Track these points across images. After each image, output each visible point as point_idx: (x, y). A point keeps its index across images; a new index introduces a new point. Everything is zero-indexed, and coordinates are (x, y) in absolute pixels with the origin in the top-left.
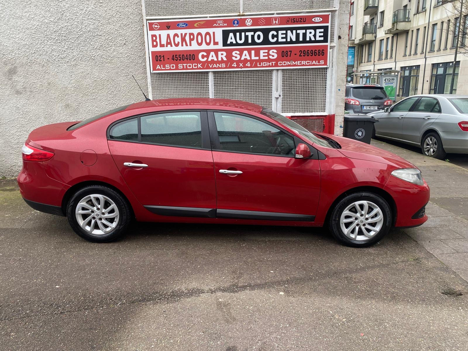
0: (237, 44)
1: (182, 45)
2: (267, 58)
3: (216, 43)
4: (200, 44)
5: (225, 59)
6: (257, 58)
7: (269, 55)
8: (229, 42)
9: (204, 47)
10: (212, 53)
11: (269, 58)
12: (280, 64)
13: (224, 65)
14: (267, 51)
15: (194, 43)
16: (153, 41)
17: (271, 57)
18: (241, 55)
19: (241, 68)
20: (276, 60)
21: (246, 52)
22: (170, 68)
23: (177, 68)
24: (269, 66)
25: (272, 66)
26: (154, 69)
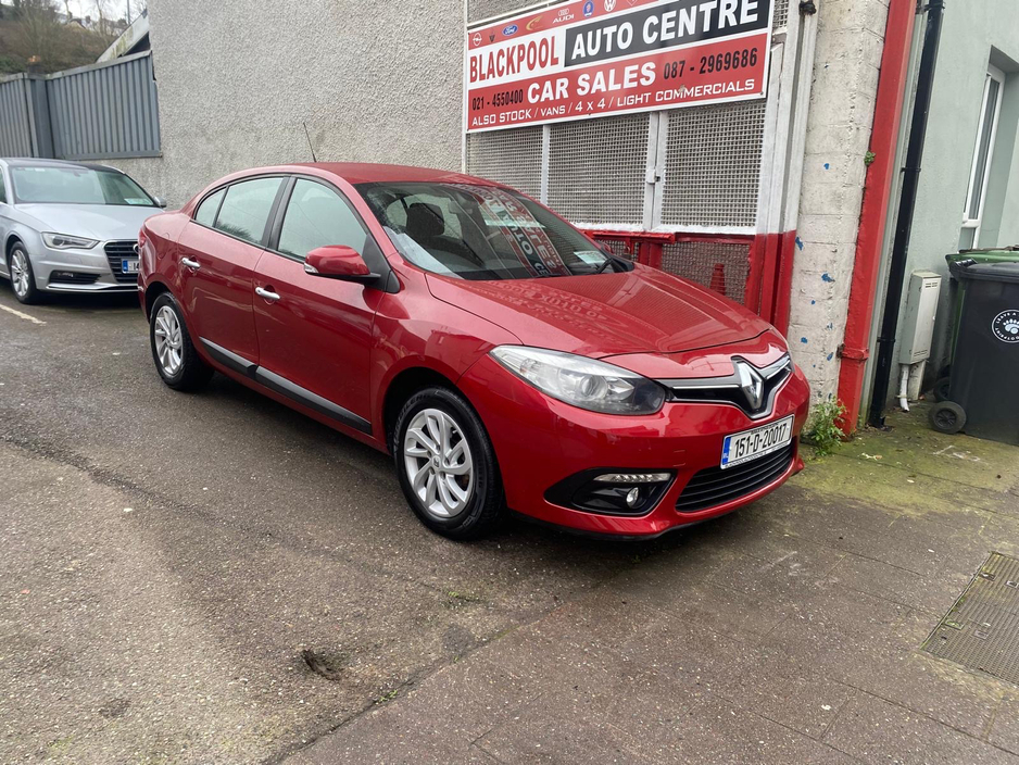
0: (588, 59)
1: (508, 73)
2: (635, 84)
3: (555, 62)
4: (531, 67)
5: (566, 95)
6: (618, 87)
7: (640, 76)
8: (574, 57)
9: (538, 72)
10: (548, 84)
11: (639, 83)
12: (660, 96)
13: (562, 109)
14: (636, 67)
15: (524, 64)
16: (473, 69)
17: (644, 82)
18: (591, 83)
19: (590, 112)
20: (653, 88)
21: (600, 75)
22: (489, 123)
23: (498, 124)
24: (639, 105)
25: (644, 105)
26: (470, 127)
